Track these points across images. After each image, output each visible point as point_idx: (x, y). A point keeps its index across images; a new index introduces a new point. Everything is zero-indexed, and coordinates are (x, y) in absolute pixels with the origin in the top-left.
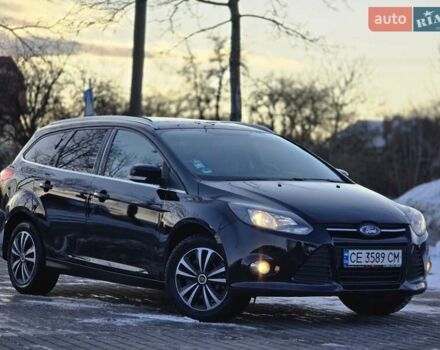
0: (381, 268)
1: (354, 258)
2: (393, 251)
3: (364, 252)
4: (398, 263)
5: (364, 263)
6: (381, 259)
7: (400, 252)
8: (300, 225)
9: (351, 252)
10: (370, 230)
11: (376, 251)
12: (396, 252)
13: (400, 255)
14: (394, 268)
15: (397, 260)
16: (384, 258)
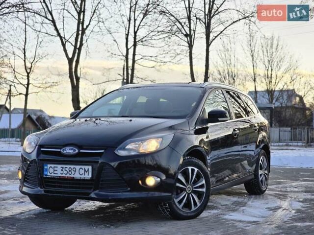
0: (73, 179)
1: (51, 170)
2: (83, 167)
3: (59, 166)
4: (88, 176)
5: (59, 175)
6: (73, 172)
9: (49, 166)
11: (68, 166)
12: (86, 167)
13: (90, 170)
14: (84, 180)
15: (86, 174)
16: (75, 171)
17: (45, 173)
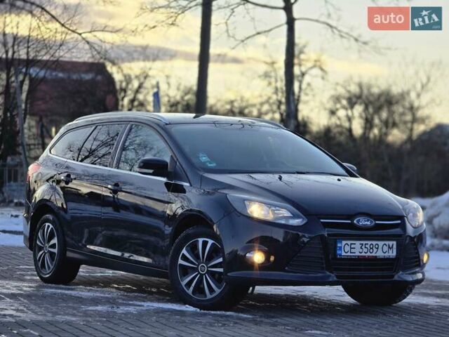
0: (375, 258)
1: (347, 248)
2: (387, 243)
3: (358, 243)
4: (393, 254)
5: (357, 254)
6: (375, 250)
7: (395, 243)
8: (295, 216)
9: (344, 242)
10: (364, 222)
11: (369, 243)
12: (391, 243)
13: (395, 246)
14: (388, 259)
15: (390, 251)
16: (378, 248)
17: (338, 252)
